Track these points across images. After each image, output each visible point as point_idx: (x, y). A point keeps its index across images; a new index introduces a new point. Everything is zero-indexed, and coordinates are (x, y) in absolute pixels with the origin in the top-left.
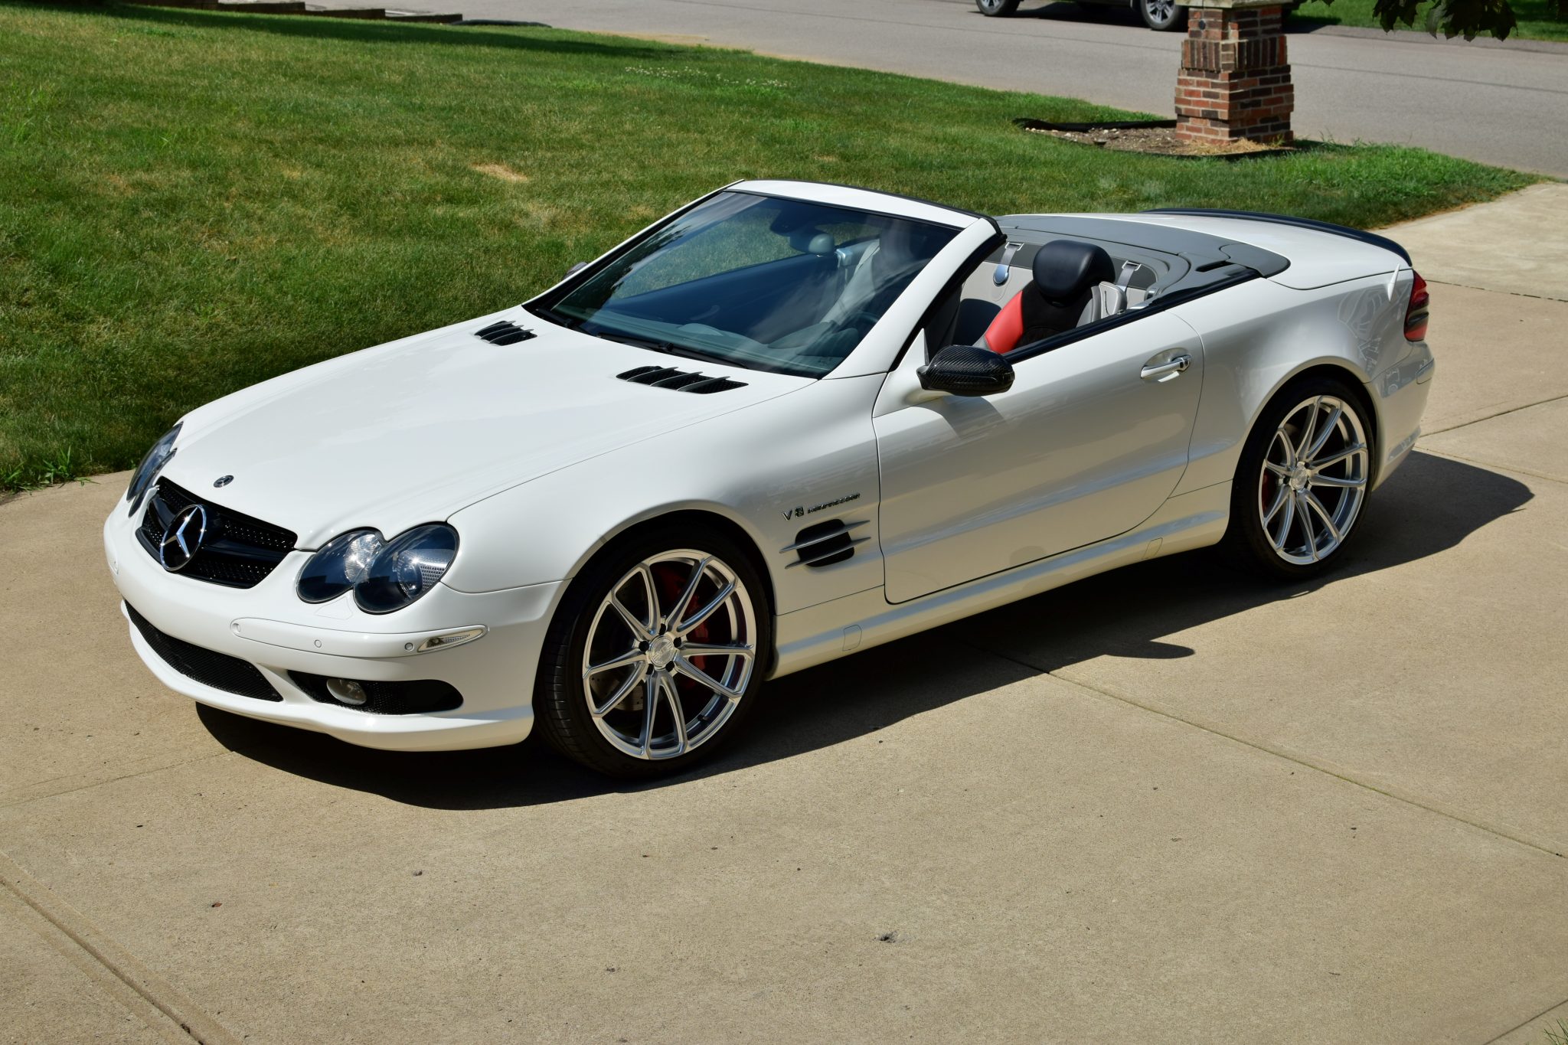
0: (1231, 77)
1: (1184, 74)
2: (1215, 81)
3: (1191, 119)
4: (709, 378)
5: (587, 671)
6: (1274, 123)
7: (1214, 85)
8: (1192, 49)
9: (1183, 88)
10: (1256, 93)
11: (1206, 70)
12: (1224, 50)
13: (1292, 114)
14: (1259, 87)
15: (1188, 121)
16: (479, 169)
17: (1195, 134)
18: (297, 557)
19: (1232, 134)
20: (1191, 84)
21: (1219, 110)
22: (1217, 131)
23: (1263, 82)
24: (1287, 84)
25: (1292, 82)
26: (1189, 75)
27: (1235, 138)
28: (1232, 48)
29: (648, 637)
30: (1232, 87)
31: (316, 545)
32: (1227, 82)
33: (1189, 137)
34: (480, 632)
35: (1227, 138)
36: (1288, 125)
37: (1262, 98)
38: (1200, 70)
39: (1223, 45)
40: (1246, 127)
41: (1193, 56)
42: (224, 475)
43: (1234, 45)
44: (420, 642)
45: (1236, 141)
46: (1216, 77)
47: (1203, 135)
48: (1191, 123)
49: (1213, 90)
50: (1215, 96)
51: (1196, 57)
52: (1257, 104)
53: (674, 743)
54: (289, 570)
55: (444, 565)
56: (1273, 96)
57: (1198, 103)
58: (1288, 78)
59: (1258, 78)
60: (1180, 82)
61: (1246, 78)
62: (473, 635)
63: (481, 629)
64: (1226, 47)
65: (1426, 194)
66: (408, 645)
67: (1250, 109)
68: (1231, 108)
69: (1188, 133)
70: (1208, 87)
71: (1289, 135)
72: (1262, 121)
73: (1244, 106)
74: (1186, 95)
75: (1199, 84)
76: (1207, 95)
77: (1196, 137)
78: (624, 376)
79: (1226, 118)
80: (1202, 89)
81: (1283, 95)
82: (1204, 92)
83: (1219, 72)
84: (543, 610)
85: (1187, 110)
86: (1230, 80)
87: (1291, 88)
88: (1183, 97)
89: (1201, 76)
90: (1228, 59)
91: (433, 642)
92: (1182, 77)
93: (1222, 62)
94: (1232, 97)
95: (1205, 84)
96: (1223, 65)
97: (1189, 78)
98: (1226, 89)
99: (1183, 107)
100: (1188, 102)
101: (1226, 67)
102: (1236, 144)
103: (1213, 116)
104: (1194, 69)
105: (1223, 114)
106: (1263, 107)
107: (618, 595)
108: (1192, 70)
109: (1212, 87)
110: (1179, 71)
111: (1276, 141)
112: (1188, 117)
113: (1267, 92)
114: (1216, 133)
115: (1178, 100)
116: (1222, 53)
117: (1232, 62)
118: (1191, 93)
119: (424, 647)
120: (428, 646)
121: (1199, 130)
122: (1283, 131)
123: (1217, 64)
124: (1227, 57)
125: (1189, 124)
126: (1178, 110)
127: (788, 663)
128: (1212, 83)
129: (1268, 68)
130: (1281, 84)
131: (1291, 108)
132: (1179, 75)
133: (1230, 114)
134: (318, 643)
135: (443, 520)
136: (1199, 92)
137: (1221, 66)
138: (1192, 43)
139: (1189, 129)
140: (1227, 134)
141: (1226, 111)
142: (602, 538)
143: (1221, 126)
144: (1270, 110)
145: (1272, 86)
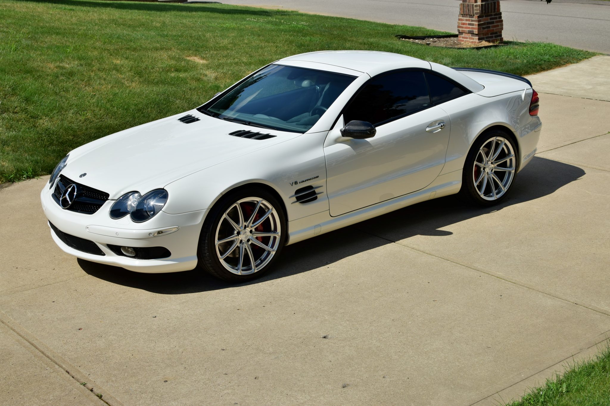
0: (479, 17)
1: (461, 16)
2: (472, 19)
3: (463, 34)
4: (263, 134)
5: (217, 243)
6: (496, 35)
8: (464, 7)
9: (460, 22)
10: (488, 23)
11: (469, 15)
12: (475, 7)
13: (502, 31)
14: (489, 21)
16: (188, 58)
17: (465, 39)
18: (110, 202)
19: (479, 39)
20: (463, 20)
21: (474, 30)
22: (474, 38)
23: (491, 19)
24: (500, 19)
25: (502, 19)
27: (481, 41)
28: (479, 6)
29: (240, 230)
30: (479, 21)
31: (116, 198)
32: (477, 19)
33: (463, 41)
34: (176, 229)
35: (477, 41)
36: (501, 35)
37: (490, 25)
38: (467, 15)
39: (475, 5)
40: (485, 37)
41: (464, 9)
42: (83, 173)
43: (479, 5)
44: (154, 233)
45: (481, 42)
46: (473, 17)
47: (468, 40)
48: (464, 35)
49: (472, 23)
50: (473, 25)
51: (465, 10)
52: (489, 27)
53: (251, 269)
54: (107, 207)
55: (163, 204)
56: (495, 24)
57: (466, 28)
58: (501, 17)
59: (489, 17)
60: (459, 20)
61: (484, 18)
62: (174, 230)
63: (177, 228)
65: (552, 61)
66: (150, 234)
67: (486, 29)
68: (479, 29)
69: (463, 39)
71: (502, 39)
72: (491, 34)
73: (484, 28)
74: (461, 25)
75: (466, 20)
76: (470, 24)
77: (466, 41)
78: (231, 134)
79: (477, 33)
80: (468, 22)
81: (499, 24)
83: (474, 15)
84: (200, 220)
85: (462, 30)
86: (478, 19)
87: (502, 21)
88: (460, 25)
89: (467, 17)
90: (477, 10)
91: (159, 232)
92: (460, 18)
94: (479, 25)
95: (469, 20)
96: (475, 13)
97: (463, 18)
98: (476, 22)
99: (460, 29)
100: (462, 27)
102: (481, 43)
103: (472, 33)
104: (464, 15)
105: (476, 31)
106: (491, 29)
107: (228, 214)
109: (471, 22)
110: (459, 15)
111: (497, 41)
112: (463, 33)
113: (493, 23)
114: (473, 39)
115: (459, 27)
117: (479, 12)
118: (464, 24)
119: (156, 235)
120: (158, 234)
121: (467, 38)
122: (499, 38)
123: (473, 13)
125: (463, 36)
126: (459, 30)
127: (293, 239)
129: (493, 14)
130: (498, 20)
131: (502, 29)
133: (478, 31)
134: (117, 234)
135: (162, 188)
136: (466, 23)
137: (474, 13)
138: (463, 5)
140: (478, 39)
141: (477, 30)
142: (221, 193)
143: (475, 36)
144: (494, 29)
145: (494, 20)
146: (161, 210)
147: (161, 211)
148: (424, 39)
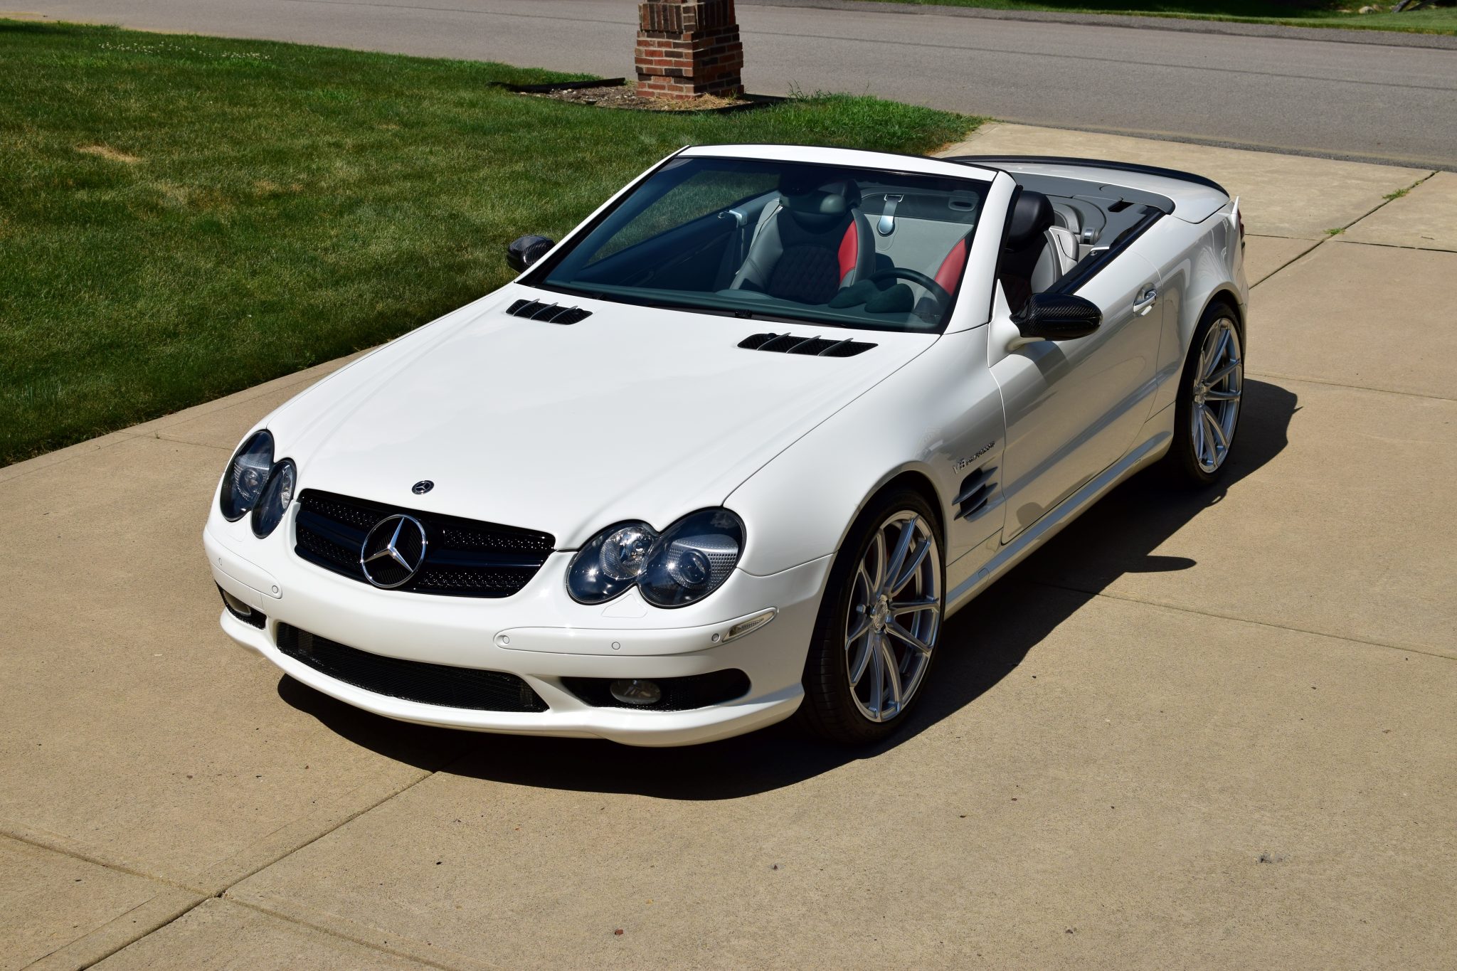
0: (693, 37)
1: (643, 35)
2: (677, 41)
3: (652, 77)
5: (847, 642)
6: (729, 79)
7: (676, 45)
8: (652, 12)
9: (643, 48)
10: (714, 51)
11: (667, 32)
12: (684, 13)
13: (742, 69)
14: (715, 46)
15: (650, 79)
17: (658, 91)
18: (559, 559)
19: (696, 90)
20: (652, 45)
21: (683, 68)
22: (682, 88)
23: (719, 41)
24: (736, 42)
25: (741, 41)
26: (648, 36)
27: (699, 94)
28: (693, 11)
30: (694, 46)
31: (577, 544)
32: (690, 42)
33: (652, 94)
34: (771, 614)
35: (692, 94)
36: (739, 80)
37: (718, 56)
38: (660, 32)
39: (684, 8)
40: (707, 83)
41: (652, 18)
42: (423, 479)
43: (694, 7)
45: (701, 96)
46: (679, 38)
47: (666, 91)
48: (653, 81)
49: (676, 50)
50: (679, 55)
51: (656, 20)
52: (714, 61)
53: (893, 702)
55: (735, 551)
56: (727, 53)
57: (660, 62)
58: (737, 37)
59: (714, 37)
60: (639, 43)
61: (705, 38)
62: (770, 616)
63: (772, 611)
64: (687, 10)
66: (714, 636)
67: (710, 66)
68: (696, 67)
69: (651, 90)
70: (670, 47)
71: (741, 89)
72: (719, 77)
73: (705, 64)
74: (647, 55)
75: (660, 44)
76: (668, 54)
77: (659, 94)
78: (744, 345)
79: (691, 75)
80: (664, 49)
81: (735, 52)
82: (666, 52)
83: (681, 33)
84: (818, 586)
85: (648, 69)
86: (692, 40)
87: (740, 45)
88: (644, 57)
89: (663, 37)
90: (689, 20)
91: (733, 630)
92: (641, 39)
93: (684, 24)
94: (695, 55)
95: (668, 45)
96: (685, 26)
97: (649, 39)
98: (689, 49)
99: (644, 66)
100: (650, 62)
101: (688, 28)
102: (702, 99)
103: (676, 74)
104: (654, 31)
105: (688, 71)
106: (720, 64)
107: (865, 563)
108: (651, 33)
109: (674, 48)
110: (638, 33)
111: (732, 95)
112: (650, 75)
113: (722, 50)
114: (681, 90)
115: (638, 60)
116: (683, 15)
117: (693, 23)
118: (653, 53)
119: (727, 637)
120: (730, 636)
121: (662, 87)
122: (736, 86)
123: (679, 26)
124: (689, 19)
125: (651, 82)
126: (639, 70)
128: (674, 43)
129: (722, 28)
130: (732, 43)
131: (741, 64)
132: (638, 37)
133: (695, 71)
134: (616, 646)
135: (719, 504)
136: (661, 52)
137: (683, 27)
138: (651, 7)
139: (650, 86)
140: (692, 90)
141: (691, 69)
142: (858, 507)
143: (685, 83)
145: (726, 44)
146: (735, 567)
147: (736, 570)
148: (547, 92)
